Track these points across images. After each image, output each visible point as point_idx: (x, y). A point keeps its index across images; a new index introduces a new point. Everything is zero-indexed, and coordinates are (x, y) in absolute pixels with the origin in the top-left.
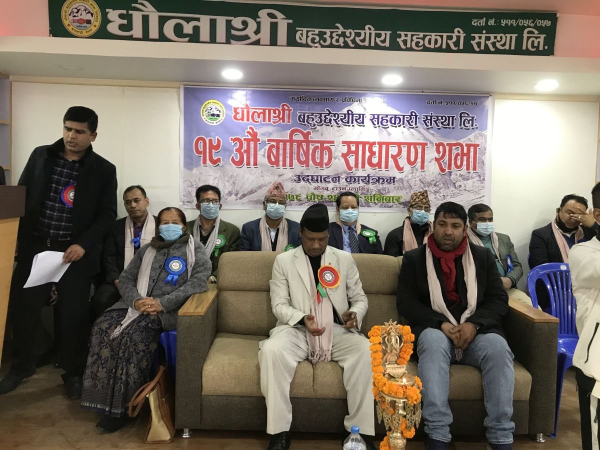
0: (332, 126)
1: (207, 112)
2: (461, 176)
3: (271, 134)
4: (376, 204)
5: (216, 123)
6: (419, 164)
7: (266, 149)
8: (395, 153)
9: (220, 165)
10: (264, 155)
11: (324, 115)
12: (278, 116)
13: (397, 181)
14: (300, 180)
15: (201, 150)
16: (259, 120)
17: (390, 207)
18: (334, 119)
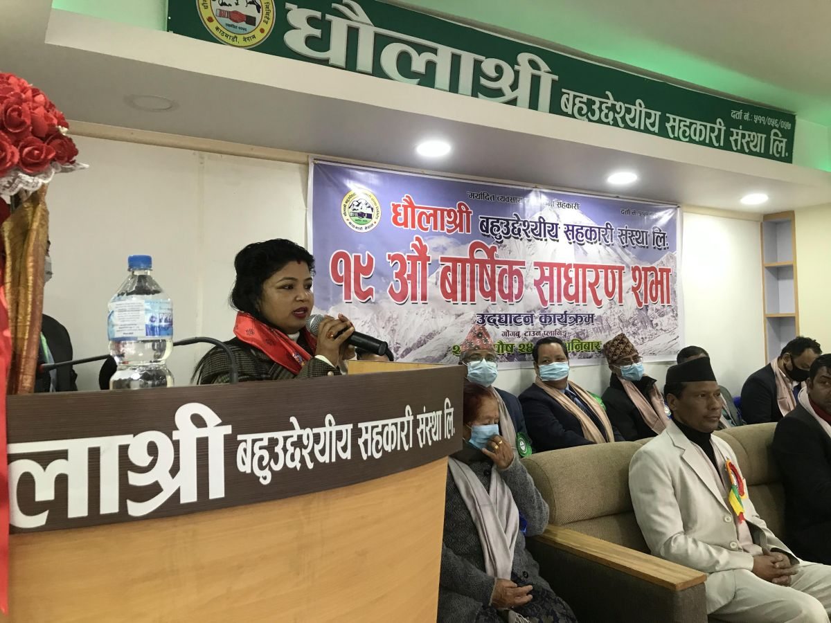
0: (521, 239)
1: (351, 210)
2: (657, 310)
3: (445, 249)
4: (575, 355)
5: (366, 228)
6: (616, 296)
7: (438, 272)
8: (593, 281)
9: (373, 300)
10: (436, 284)
11: (512, 222)
12: (454, 222)
13: (596, 320)
14: (484, 322)
15: (342, 274)
16: (429, 226)
17: (590, 357)
18: (524, 230)
